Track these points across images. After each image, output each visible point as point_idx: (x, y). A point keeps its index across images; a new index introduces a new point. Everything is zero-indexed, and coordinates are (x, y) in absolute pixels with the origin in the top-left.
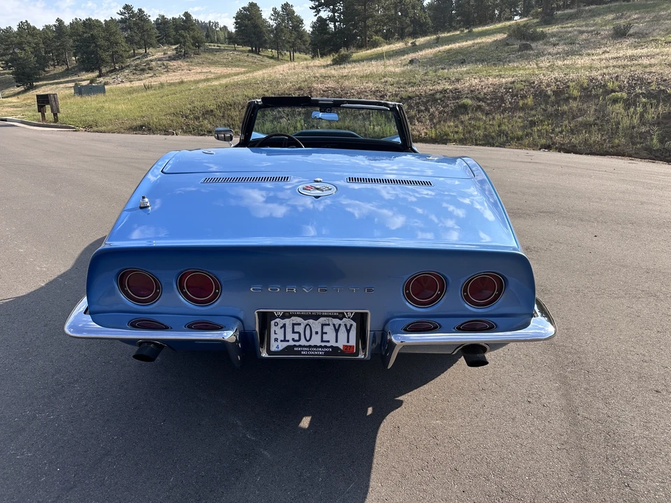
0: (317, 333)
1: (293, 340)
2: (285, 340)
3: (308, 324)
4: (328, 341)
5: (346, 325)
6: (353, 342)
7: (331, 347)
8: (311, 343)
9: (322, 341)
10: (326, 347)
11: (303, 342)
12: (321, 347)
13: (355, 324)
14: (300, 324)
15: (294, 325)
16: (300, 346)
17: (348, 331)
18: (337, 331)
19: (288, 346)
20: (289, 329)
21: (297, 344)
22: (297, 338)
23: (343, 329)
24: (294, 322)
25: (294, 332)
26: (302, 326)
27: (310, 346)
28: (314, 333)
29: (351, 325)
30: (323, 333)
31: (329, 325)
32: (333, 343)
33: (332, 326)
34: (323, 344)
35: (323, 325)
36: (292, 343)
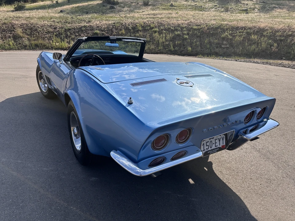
0: (214, 144)
1: (207, 149)
2: (204, 150)
3: (211, 141)
4: (217, 146)
5: (222, 138)
6: (224, 144)
7: (218, 148)
8: (212, 148)
9: (216, 146)
10: (216, 148)
11: (210, 149)
12: (215, 149)
13: (224, 136)
14: (208, 142)
15: (207, 142)
16: (209, 151)
17: (223, 140)
18: (220, 141)
19: (205, 152)
20: (205, 145)
21: (208, 150)
22: (208, 148)
23: (221, 139)
24: (207, 141)
25: (207, 146)
26: (209, 142)
27: (212, 150)
28: (213, 144)
29: (224, 137)
30: (216, 143)
31: (217, 139)
32: (219, 146)
33: (218, 140)
34: (215, 148)
35: (215, 140)
36: (206, 150)
